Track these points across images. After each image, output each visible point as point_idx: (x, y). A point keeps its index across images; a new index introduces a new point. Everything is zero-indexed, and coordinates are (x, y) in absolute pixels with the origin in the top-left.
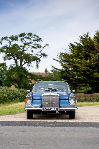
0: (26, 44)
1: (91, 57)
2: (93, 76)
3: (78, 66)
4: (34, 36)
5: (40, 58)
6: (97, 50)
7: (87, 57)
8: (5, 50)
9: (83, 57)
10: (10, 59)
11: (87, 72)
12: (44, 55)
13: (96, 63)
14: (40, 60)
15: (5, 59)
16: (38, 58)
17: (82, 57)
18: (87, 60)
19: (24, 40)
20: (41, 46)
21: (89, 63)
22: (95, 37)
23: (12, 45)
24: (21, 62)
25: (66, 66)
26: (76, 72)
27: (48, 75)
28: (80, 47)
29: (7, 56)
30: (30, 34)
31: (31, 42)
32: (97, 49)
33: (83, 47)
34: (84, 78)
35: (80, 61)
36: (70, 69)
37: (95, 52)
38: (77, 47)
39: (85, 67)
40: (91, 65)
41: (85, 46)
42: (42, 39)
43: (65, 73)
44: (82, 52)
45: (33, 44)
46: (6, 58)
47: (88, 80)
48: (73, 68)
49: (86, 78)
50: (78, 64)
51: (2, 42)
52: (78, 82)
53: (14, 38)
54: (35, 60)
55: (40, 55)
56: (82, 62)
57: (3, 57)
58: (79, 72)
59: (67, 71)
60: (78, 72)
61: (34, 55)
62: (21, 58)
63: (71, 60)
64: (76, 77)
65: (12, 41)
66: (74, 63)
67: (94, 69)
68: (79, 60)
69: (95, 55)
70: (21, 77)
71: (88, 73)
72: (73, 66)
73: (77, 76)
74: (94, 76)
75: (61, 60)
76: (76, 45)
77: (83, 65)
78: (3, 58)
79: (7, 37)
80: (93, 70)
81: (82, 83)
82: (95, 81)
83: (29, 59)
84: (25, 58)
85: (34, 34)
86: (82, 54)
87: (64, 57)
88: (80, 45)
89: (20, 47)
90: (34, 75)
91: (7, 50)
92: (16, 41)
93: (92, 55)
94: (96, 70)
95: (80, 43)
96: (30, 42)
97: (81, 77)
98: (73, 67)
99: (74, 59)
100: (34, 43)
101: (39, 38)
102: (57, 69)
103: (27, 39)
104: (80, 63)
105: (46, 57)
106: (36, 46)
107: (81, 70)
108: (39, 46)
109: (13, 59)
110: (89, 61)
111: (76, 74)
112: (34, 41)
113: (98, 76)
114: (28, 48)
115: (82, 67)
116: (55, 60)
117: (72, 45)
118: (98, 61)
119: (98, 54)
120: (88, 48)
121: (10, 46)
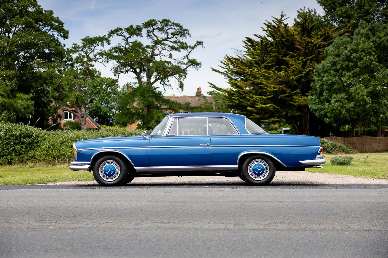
0: (158, 42)
1: (289, 64)
2: (293, 103)
3: (263, 84)
4: (174, 26)
5: (187, 69)
6: (300, 51)
7: (280, 64)
8: (116, 54)
9: (272, 65)
10: (127, 71)
11: (279, 95)
12: (194, 63)
13: (298, 76)
14: (186, 74)
15: (116, 72)
16: (183, 69)
17: (270, 64)
18: (280, 70)
19: (154, 34)
20: (188, 44)
21: (284, 77)
22: (297, 24)
23: (130, 44)
24: (149, 77)
25: (239, 84)
26: (259, 96)
27: (202, 102)
28: (267, 44)
29: (122, 65)
30: (166, 22)
31: (168, 38)
32: (300, 47)
33: (272, 44)
34: (274, 107)
35: (267, 72)
36: (248, 88)
37: (295, 55)
38: (260, 46)
39: (276, 85)
40: (289, 81)
41: (276, 44)
42: (190, 32)
43: (236, 97)
44: (271, 55)
45: (171, 42)
46: (119, 70)
47: (282, 111)
48: (252, 88)
49: (279, 108)
50: (263, 80)
51: (111, 39)
52: (262, 115)
53: (134, 31)
54: (176, 74)
55: (187, 64)
56: (271, 76)
57: (113, 68)
58: (265, 96)
59: (240, 94)
60: (262, 96)
61: (174, 63)
62: (149, 70)
63: (248, 71)
64: (258, 105)
65: (130, 37)
66: (255, 78)
67: (294, 88)
68: (264, 72)
69: (297, 61)
70: (150, 107)
71: (283, 97)
72: (253, 83)
73: (261, 103)
74: (295, 102)
75: (229, 71)
76: (258, 40)
77: (272, 80)
78: (113, 70)
79: (121, 29)
80: (292, 90)
81: (271, 118)
82: (296, 113)
83: (165, 71)
84: (157, 71)
85: (172, 22)
86: (271, 59)
87: (234, 65)
88: (267, 41)
89: (146, 49)
90: (174, 103)
91: (120, 54)
92: (139, 37)
93: (291, 60)
94: (298, 90)
95: (266, 36)
96: (166, 37)
97: (269, 105)
98: (253, 84)
99: (254, 70)
100: (174, 39)
101: (183, 29)
102: (220, 89)
103: (160, 33)
104: (266, 77)
105: (198, 67)
106: (178, 45)
107: (268, 90)
108: (185, 45)
109: (132, 71)
110: (283, 73)
111: (257, 100)
112: (174, 36)
113: (302, 103)
114: (163, 50)
115: (270, 85)
116: (216, 71)
117: (249, 40)
118: (303, 74)
119: (302, 59)
120: (282, 47)
121: (125, 45)
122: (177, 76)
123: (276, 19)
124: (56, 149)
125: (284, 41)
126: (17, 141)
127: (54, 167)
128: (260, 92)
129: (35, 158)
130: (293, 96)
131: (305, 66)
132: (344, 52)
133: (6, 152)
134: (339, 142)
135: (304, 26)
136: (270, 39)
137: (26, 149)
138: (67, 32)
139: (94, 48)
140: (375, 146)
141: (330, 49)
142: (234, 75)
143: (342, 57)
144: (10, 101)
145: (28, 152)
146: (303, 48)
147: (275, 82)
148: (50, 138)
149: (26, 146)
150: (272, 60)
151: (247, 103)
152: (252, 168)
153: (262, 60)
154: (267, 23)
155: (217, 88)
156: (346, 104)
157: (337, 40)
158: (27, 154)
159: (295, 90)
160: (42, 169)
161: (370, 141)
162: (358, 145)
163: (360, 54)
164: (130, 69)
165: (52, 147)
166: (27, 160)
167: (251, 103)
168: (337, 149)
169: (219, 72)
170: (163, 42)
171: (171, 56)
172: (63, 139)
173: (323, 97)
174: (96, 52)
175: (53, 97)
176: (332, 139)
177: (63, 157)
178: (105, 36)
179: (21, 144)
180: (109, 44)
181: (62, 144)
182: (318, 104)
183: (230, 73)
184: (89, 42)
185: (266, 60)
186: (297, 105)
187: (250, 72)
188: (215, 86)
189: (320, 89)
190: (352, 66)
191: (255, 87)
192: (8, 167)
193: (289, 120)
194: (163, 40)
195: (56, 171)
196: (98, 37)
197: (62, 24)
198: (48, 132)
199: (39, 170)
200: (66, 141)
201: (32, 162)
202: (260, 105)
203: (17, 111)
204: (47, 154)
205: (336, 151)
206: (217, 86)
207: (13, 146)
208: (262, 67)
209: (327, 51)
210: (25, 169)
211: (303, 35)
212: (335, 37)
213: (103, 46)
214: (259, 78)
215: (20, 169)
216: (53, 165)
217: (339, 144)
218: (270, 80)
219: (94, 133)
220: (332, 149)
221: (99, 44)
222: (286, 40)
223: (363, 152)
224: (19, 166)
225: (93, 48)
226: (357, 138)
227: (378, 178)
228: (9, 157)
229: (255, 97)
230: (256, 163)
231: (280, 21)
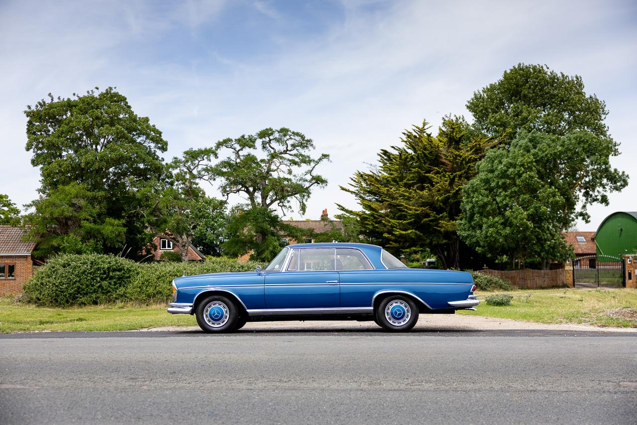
0: (275, 155)
1: (433, 182)
2: (439, 229)
3: (403, 205)
4: (294, 135)
5: (310, 188)
6: (446, 166)
7: (423, 181)
8: (225, 170)
9: (412, 183)
10: (238, 191)
11: (423, 220)
12: (318, 180)
13: (444, 196)
14: (309, 193)
15: (224, 191)
16: (305, 187)
17: (411, 182)
18: (422, 189)
19: (270, 146)
20: (312, 158)
21: (428, 198)
22: (442, 133)
23: (242, 158)
24: (264, 198)
25: (373, 206)
26: (397, 220)
27: (329, 228)
28: (407, 158)
29: (231, 183)
30: (284, 131)
31: (287, 150)
32: (447, 162)
33: (412, 158)
34: (416, 233)
36: (383, 212)
37: (441, 170)
38: (398, 160)
39: (418, 207)
40: (433, 202)
41: (418, 157)
42: (313, 143)
43: (369, 221)
44: (411, 170)
45: (291, 155)
46: (228, 189)
47: (425, 238)
48: (389, 210)
49: (422, 234)
50: (402, 200)
51: (218, 152)
52: (401, 243)
53: (246, 142)
54: (297, 194)
55: (310, 181)
56: (411, 196)
57: (221, 187)
58: (405, 220)
59: (375, 218)
60: (401, 220)
61: (295, 181)
62: (264, 188)
63: (384, 190)
65: (241, 149)
66: (393, 198)
67: (439, 211)
68: (403, 191)
69: (442, 178)
70: (263, 233)
71: (426, 221)
72: (390, 204)
73: (400, 229)
74: (441, 227)
75: (361, 190)
76: (396, 153)
77: (413, 201)
78: (220, 189)
79: (230, 140)
80: (438, 213)
81: (412, 247)
82: (443, 241)
83: (283, 190)
84: (273, 189)
85: (292, 131)
86: (411, 175)
87: (367, 183)
88: (407, 154)
89: (260, 163)
91: (229, 170)
92: (252, 149)
93: (435, 177)
94: (445, 214)
95: (406, 148)
96: (285, 149)
97: (409, 231)
98: (390, 206)
99: (391, 189)
100: (294, 152)
101: (306, 139)
102: (351, 212)
103: (278, 144)
104: (406, 197)
105: (323, 185)
106: (300, 159)
107: (409, 213)
108: (307, 159)
109: (244, 191)
110: (426, 192)
111: (395, 224)
112: (294, 148)
113: (450, 229)
114: (280, 164)
115: (411, 207)
116: (346, 190)
117: (385, 152)
118: (449, 193)
119: (449, 176)
120: (425, 161)
121: (236, 160)
122: (298, 196)
123: (417, 127)
124: (151, 286)
125: (427, 154)
126: (105, 276)
127: (148, 307)
128: (398, 216)
129: (126, 297)
130: (439, 220)
131: (453, 184)
132: (500, 167)
133: (91, 289)
134: (495, 276)
135: (451, 136)
136: (410, 151)
137: (115, 285)
138: (166, 144)
139: (199, 163)
140: (539, 282)
141: (483, 164)
142: (368, 195)
143: (496, 173)
144: (97, 227)
145: (117, 288)
146: (450, 162)
147: (417, 204)
148: (145, 272)
149: (115, 282)
150: (413, 177)
151: (383, 229)
152: (389, 311)
153: (401, 176)
154: (406, 132)
155: (347, 211)
156: (502, 230)
157: (490, 153)
158: (116, 292)
159: (442, 214)
160: (135, 310)
161: (533, 276)
162: (518, 280)
163: (519, 169)
164: (242, 188)
165: (146, 283)
166: (116, 298)
167: (388, 229)
168: (493, 285)
169: (349, 191)
170: (280, 155)
171: (290, 172)
172: (160, 273)
173: (474, 222)
174: (200, 168)
175: (149, 222)
176: (487, 272)
177: (159, 296)
178: (212, 148)
179: (109, 280)
180: (216, 156)
181: (158, 279)
182: (469, 230)
183: (362, 192)
184: (193, 155)
185: (406, 177)
186: (444, 231)
187: (386, 191)
188: (344, 208)
189: (470, 212)
190: (509, 184)
191: (392, 210)
192: (92, 308)
193: (435, 250)
194: (281, 153)
195: (151, 312)
196: (203, 149)
197: (160, 133)
198: (142, 265)
199: (130, 311)
200: (163, 276)
201: (122, 301)
202: (398, 231)
203: (105, 240)
204: (140, 292)
205: (492, 287)
206: (346, 208)
207: (99, 282)
208: (401, 185)
209: (479, 166)
210: (114, 310)
211: (449, 147)
212: (487, 150)
213: (210, 160)
214: (398, 199)
215: (107, 310)
216: (147, 305)
217: (495, 279)
218: (411, 201)
219: (198, 266)
220: (487, 284)
221: (205, 158)
222: (431, 153)
223: (525, 289)
224: (106, 306)
225: (197, 164)
226: (517, 271)
227: (543, 322)
228: (94, 296)
229: (393, 221)
230: (394, 305)
231: (422, 131)
